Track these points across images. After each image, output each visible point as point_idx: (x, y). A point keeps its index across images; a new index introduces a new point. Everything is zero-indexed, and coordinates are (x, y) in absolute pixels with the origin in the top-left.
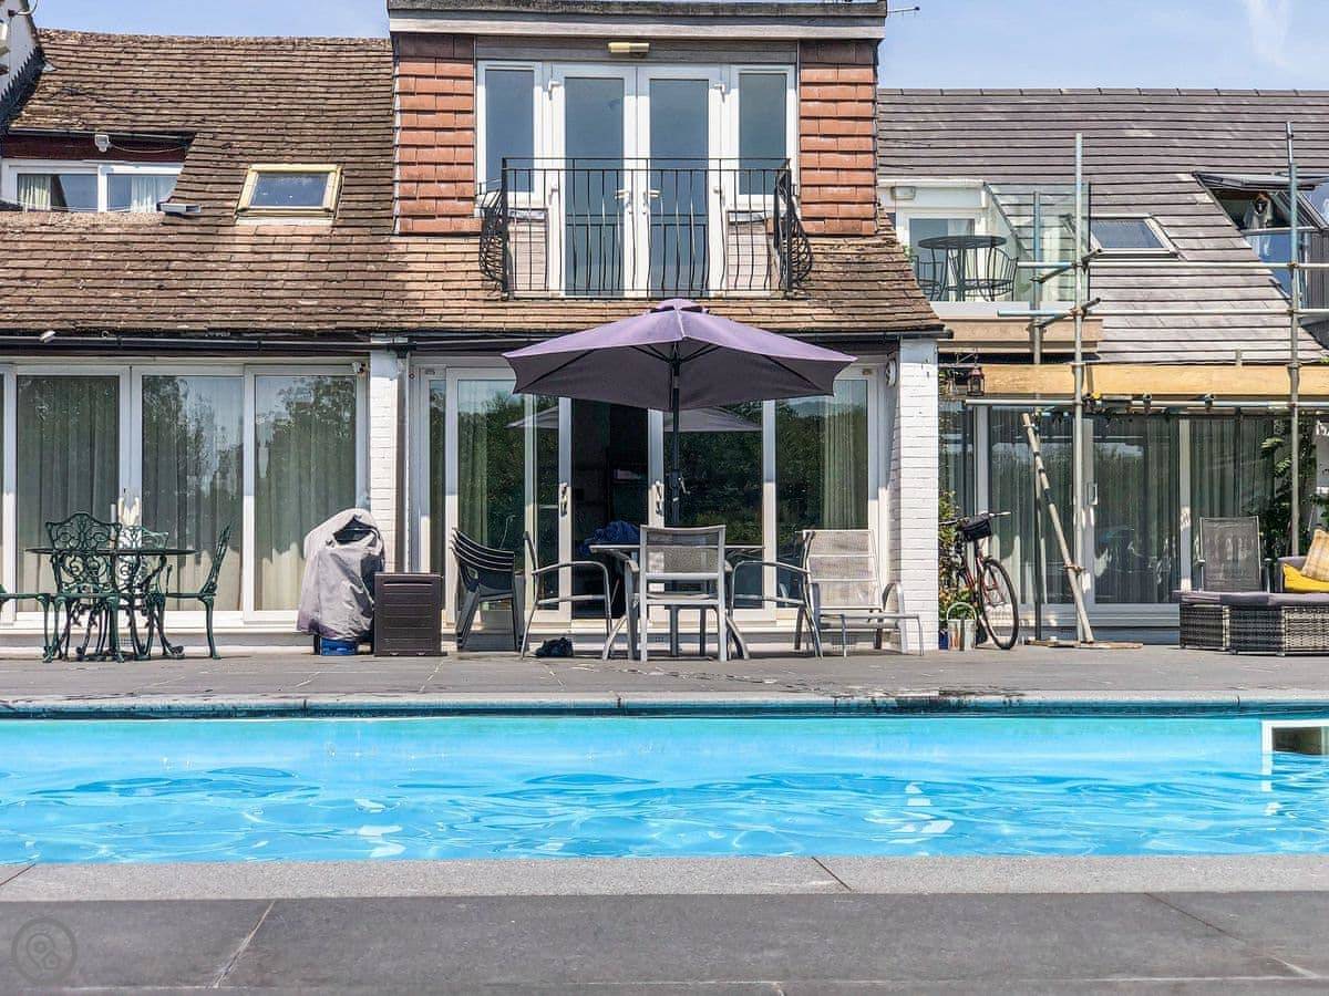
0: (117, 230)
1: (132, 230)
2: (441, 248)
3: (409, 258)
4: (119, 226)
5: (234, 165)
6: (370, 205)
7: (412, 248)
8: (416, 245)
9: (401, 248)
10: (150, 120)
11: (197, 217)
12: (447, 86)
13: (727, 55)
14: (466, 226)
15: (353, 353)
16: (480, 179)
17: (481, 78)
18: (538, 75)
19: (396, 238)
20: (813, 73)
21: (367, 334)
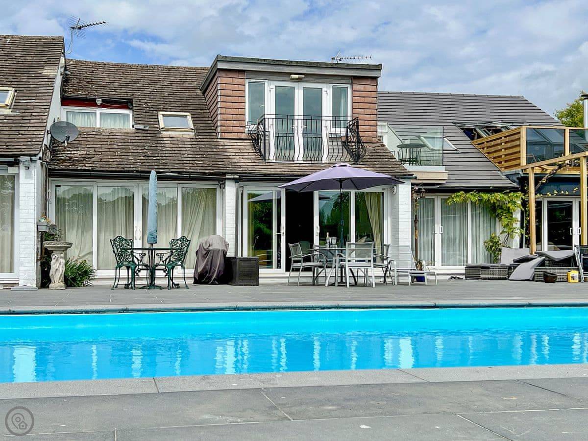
0: (120, 134)
1: (125, 135)
2: (235, 144)
3: (226, 147)
4: (121, 133)
5: (151, 112)
6: (205, 128)
7: (226, 144)
8: (227, 142)
9: (222, 143)
10: (114, 94)
11: (147, 130)
12: (236, 88)
13: (328, 80)
14: (243, 136)
15: (219, 180)
16: (247, 120)
17: (247, 85)
18: (266, 85)
19: (220, 140)
20: (357, 87)
21: (224, 174)
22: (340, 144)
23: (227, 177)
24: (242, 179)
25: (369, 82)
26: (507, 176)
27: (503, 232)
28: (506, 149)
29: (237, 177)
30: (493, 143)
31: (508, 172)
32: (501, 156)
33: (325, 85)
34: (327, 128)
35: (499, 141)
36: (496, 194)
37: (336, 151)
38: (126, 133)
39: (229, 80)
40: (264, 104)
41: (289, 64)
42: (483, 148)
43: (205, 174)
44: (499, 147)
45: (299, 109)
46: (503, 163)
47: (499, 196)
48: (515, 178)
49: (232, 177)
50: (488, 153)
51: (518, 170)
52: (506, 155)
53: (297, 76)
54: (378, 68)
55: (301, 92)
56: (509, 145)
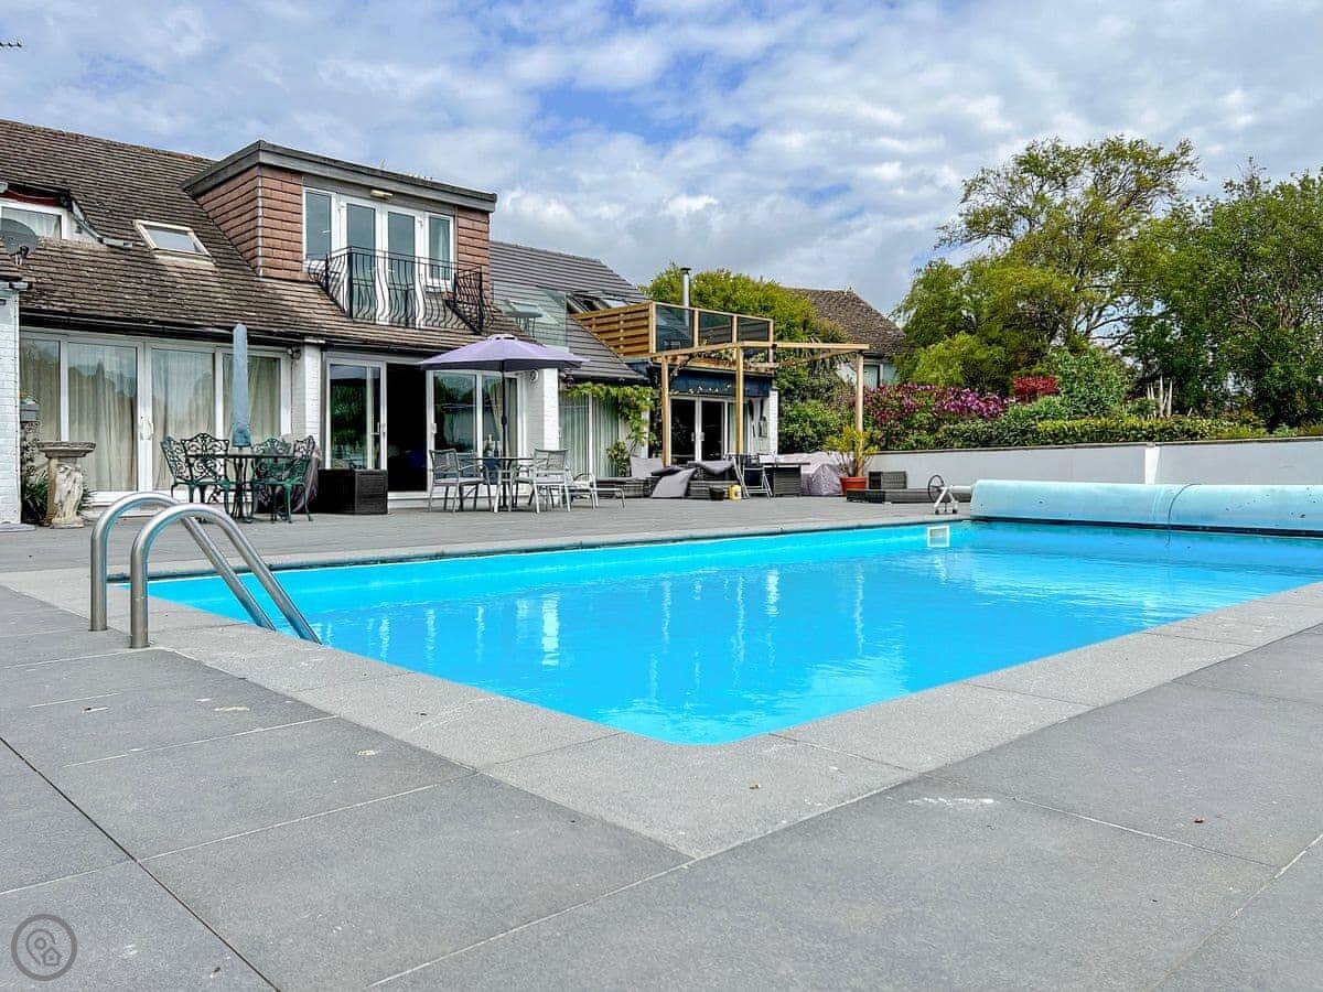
1: (92, 254)
2: (291, 288)
3: (279, 292)
5: (117, 217)
7: (277, 286)
8: (278, 284)
9: (270, 285)
11: (129, 250)
12: (288, 197)
13: (423, 206)
14: (299, 276)
15: (289, 345)
16: (305, 252)
17: (304, 195)
18: (333, 200)
19: (261, 279)
20: (463, 222)
21: (303, 336)
22: (440, 302)
23: (307, 340)
24: (332, 346)
25: (479, 217)
26: (630, 365)
27: (629, 437)
28: (625, 329)
29: (323, 342)
30: (605, 320)
31: (630, 359)
32: (618, 338)
33: (417, 212)
34: (422, 279)
35: (616, 319)
36: (626, 388)
37: (436, 313)
38: (90, 251)
39: (277, 184)
40: (330, 229)
41: (371, 173)
42: (590, 326)
43: (271, 333)
44: (616, 326)
45: (382, 242)
46: (622, 347)
47: (629, 390)
48: (643, 369)
49: (315, 342)
50: (598, 333)
51: (646, 358)
52: (625, 338)
53: (381, 193)
54: (492, 199)
55: (385, 218)
56: (631, 324)
